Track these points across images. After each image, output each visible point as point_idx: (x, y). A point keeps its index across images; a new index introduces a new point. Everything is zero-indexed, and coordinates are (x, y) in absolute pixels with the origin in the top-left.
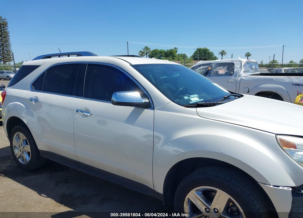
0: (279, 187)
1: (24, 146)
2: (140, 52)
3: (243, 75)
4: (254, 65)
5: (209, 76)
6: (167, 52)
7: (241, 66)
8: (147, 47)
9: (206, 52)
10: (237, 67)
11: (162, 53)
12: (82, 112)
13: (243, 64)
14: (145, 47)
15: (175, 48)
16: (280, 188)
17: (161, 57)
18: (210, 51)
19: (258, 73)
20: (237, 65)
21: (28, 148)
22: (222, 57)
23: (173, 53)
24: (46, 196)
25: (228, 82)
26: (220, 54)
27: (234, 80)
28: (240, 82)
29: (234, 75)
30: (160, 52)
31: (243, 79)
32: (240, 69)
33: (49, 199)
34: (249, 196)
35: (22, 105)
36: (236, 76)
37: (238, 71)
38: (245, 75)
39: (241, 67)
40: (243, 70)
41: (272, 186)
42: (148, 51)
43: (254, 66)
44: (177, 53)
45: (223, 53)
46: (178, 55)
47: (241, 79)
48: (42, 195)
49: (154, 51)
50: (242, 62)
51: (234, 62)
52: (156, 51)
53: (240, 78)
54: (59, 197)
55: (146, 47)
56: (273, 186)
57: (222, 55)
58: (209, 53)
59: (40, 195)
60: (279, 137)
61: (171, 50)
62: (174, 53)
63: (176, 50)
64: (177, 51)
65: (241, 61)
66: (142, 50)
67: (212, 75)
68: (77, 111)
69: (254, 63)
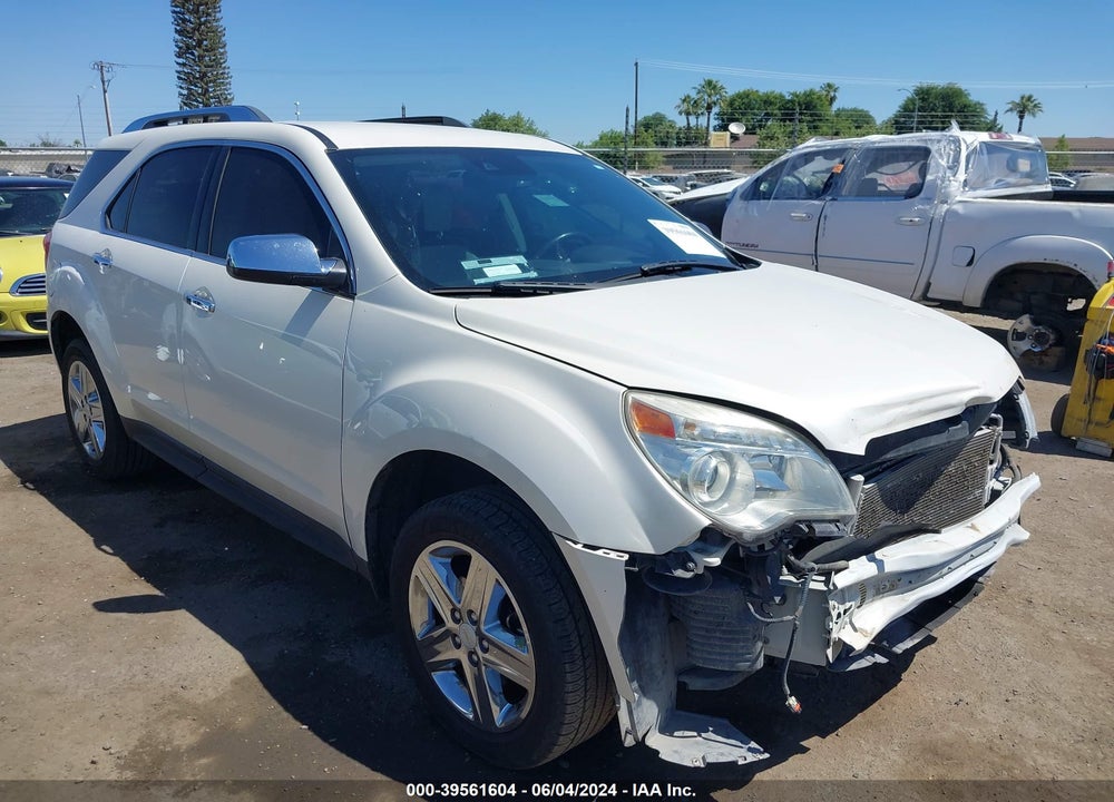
0: (596, 548)
1: (93, 404)
2: (684, 101)
3: (958, 198)
4: (1030, 157)
5: (833, 199)
6: (792, 101)
7: (957, 160)
8: (714, 80)
9: (951, 104)
10: (938, 165)
11: (771, 103)
12: (199, 304)
13: (964, 154)
14: (703, 83)
15: (829, 86)
16: (600, 552)
17: (767, 120)
18: (970, 98)
19: (1044, 190)
20: (941, 155)
21: (98, 413)
22: (1021, 123)
23: (815, 107)
24: (111, 551)
25: (899, 222)
26: (1011, 110)
27: (921, 214)
28: (943, 225)
29: (922, 195)
30: (765, 102)
31: (955, 213)
32: (949, 173)
33: (116, 560)
34: (540, 574)
35: (78, 275)
36: (929, 200)
37: (939, 182)
38: (969, 196)
39: (954, 167)
40: (961, 176)
41: (579, 547)
42: (714, 99)
43: (1028, 162)
44: (835, 107)
45: (1024, 108)
46: (838, 114)
47: (948, 211)
48: (104, 547)
49: (741, 96)
50: (963, 147)
51: (929, 146)
52: (748, 96)
53: (946, 207)
54: (145, 557)
55: (709, 83)
56: (585, 546)
57: (1021, 117)
58: (965, 106)
59: (98, 545)
60: (633, 395)
61: (810, 94)
62: (822, 106)
63: (832, 94)
64: (832, 100)
65: (957, 141)
66: (694, 95)
67: (843, 193)
68: (189, 301)
69: (1027, 149)
